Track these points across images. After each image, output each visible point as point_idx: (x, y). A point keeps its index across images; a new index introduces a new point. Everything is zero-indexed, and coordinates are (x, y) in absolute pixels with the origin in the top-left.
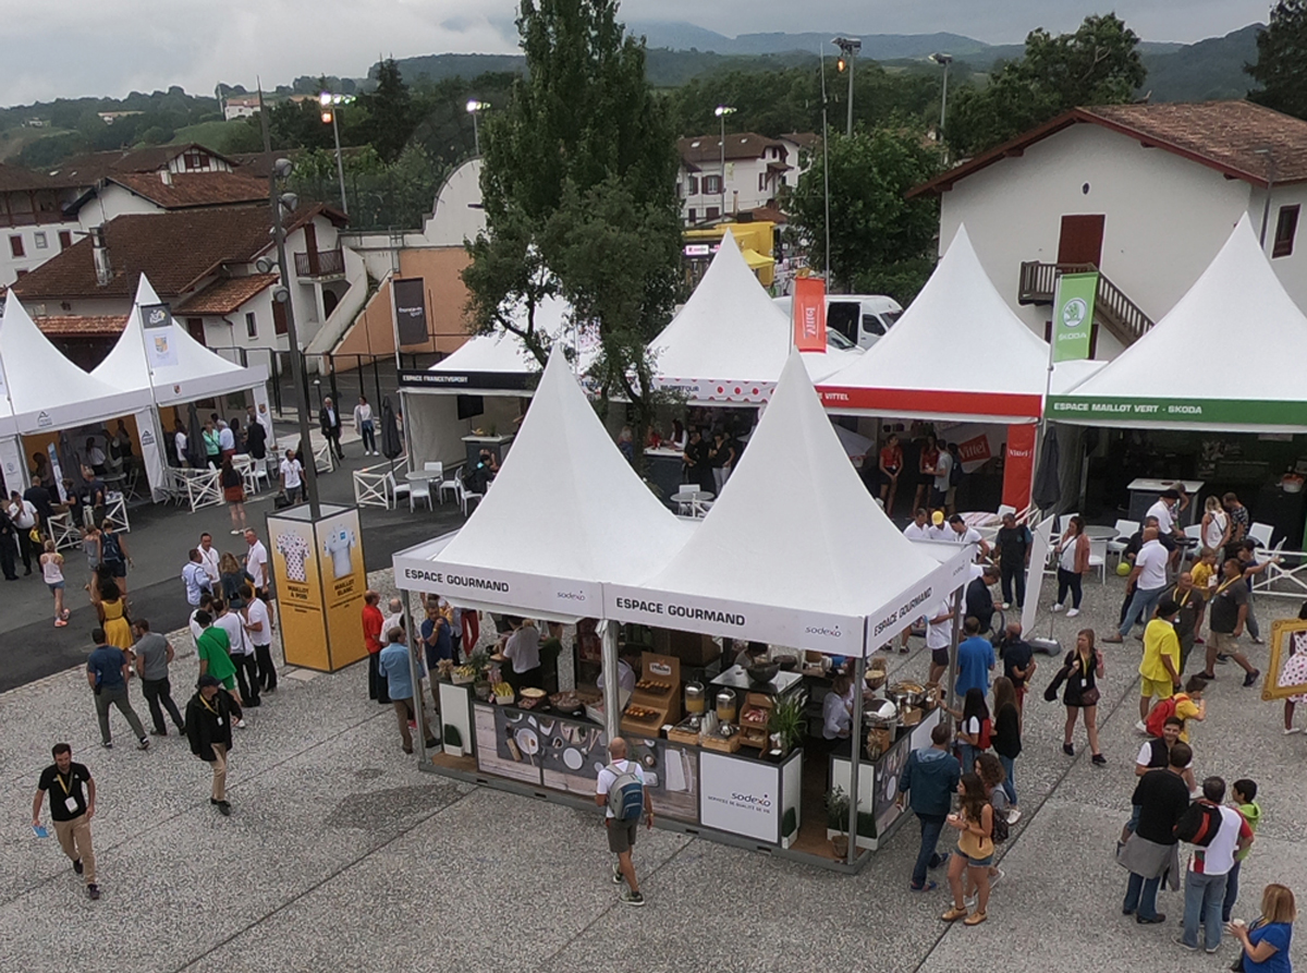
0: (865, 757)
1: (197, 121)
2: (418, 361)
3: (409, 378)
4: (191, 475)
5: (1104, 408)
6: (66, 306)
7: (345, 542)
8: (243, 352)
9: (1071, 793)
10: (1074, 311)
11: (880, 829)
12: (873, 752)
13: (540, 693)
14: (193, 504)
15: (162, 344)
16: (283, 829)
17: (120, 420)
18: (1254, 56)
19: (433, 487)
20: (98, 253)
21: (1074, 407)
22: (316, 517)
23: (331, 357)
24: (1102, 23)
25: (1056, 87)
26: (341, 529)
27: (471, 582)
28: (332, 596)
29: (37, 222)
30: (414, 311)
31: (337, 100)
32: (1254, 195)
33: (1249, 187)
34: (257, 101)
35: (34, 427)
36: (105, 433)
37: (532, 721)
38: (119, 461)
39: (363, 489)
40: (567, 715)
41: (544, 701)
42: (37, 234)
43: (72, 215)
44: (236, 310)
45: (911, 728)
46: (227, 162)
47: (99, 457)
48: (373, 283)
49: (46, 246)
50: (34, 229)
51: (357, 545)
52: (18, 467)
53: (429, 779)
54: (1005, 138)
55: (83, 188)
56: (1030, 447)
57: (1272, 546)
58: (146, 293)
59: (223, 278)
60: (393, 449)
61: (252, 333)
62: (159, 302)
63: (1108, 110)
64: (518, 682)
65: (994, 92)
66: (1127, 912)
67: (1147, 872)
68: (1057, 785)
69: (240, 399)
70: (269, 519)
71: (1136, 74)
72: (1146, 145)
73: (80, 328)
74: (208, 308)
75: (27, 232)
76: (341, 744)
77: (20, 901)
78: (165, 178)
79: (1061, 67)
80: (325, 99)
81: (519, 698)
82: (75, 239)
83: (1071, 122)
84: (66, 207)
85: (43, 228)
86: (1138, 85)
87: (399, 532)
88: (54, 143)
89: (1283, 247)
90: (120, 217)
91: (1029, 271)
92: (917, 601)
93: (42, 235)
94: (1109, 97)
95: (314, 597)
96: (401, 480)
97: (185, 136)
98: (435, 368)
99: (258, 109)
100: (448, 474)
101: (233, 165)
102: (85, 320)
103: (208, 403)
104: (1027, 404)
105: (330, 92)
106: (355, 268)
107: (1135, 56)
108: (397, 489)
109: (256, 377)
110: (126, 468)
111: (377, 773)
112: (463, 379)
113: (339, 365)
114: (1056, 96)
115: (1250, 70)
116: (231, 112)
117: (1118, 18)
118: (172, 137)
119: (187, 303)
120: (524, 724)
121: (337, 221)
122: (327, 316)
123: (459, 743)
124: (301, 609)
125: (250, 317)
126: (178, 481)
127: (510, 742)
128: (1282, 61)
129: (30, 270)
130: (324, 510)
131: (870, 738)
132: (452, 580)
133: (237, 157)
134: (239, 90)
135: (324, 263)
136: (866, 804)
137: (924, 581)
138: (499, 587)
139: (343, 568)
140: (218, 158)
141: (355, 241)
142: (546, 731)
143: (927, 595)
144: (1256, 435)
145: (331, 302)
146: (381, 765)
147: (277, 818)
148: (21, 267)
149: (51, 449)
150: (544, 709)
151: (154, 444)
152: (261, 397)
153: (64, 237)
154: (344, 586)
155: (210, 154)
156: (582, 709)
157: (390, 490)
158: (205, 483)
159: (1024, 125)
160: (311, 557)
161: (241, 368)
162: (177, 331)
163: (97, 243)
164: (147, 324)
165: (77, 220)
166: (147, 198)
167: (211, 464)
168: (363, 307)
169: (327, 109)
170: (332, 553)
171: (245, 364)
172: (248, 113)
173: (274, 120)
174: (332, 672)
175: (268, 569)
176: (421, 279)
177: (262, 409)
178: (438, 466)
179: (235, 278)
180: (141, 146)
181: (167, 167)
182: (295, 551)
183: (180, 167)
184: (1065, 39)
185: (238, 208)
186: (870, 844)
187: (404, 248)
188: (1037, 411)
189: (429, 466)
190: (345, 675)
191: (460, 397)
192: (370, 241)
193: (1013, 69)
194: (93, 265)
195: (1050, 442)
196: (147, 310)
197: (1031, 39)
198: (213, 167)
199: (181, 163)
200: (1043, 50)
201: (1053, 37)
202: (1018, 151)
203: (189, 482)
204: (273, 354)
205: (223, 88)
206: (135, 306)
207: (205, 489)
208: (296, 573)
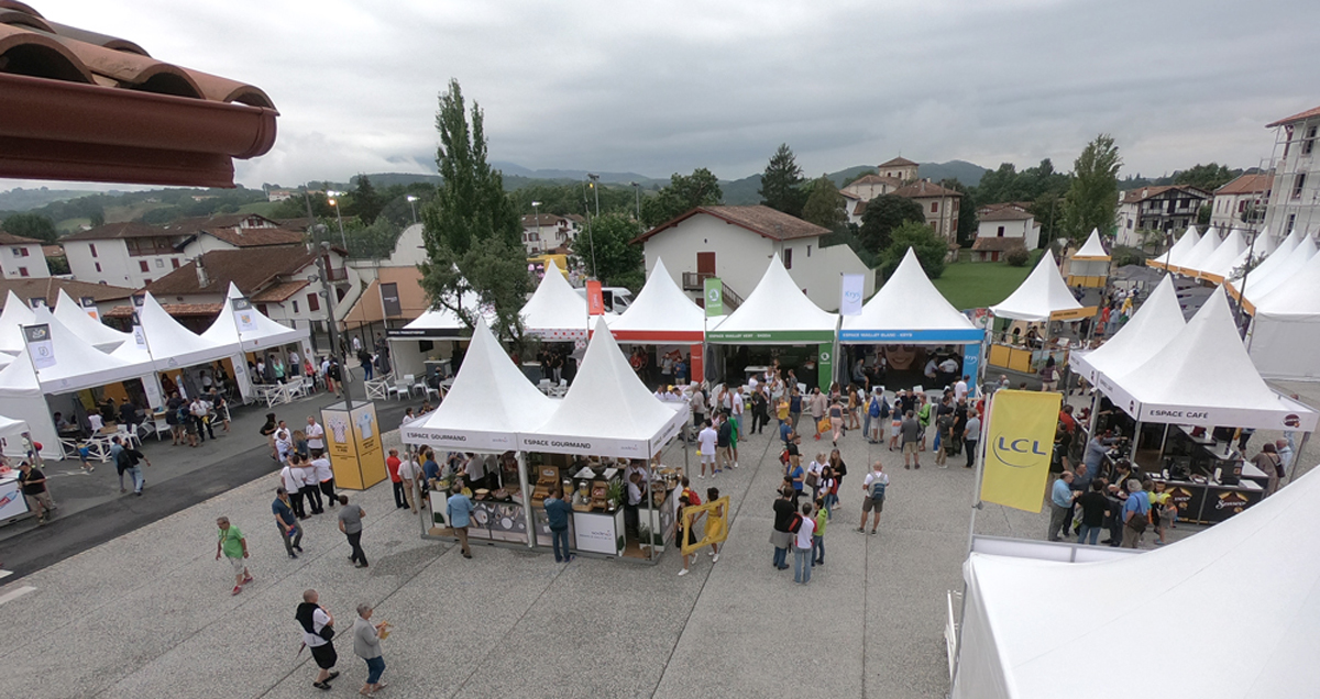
0: (654, 507)
1: (252, 202)
2: (397, 323)
3: (391, 333)
4: (268, 388)
5: (731, 336)
6: (180, 299)
7: (367, 420)
8: (293, 322)
9: (745, 512)
10: (714, 294)
11: (664, 541)
12: (658, 504)
13: (486, 491)
14: (270, 405)
15: (246, 319)
16: (345, 582)
17: (219, 361)
18: (761, 187)
19: (410, 388)
20: (199, 270)
21: (718, 336)
22: (350, 408)
23: (345, 323)
24: (702, 172)
25: (686, 198)
26: (365, 414)
27: (444, 437)
28: (362, 449)
29: (157, 253)
30: (393, 299)
31: (338, 194)
32: (774, 244)
33: (771, 241)
34: (287, 192)
35: (166, 367)
36: (211, 368)
37: (483, 506)
38: (222, 382)
39: (370, 391)
40: (502, 501)
41: (489, 494)
42: (157, 260)
43: (181, 249)
44: (286, 299)
45: (672, 490)
46: (273, 223)
47: (208, 381)
48: (364, 285)
49: (163, 266)
50: (155, 257)
51: (374, 421)
52: (156, 389)
53: (428, 543)
54: (668, 219)
55: (186, 235)
56: (701, 354)
57: (807, 392)
58: (234, 292)
59: (276, 283)
60: (386, 370)
61: (296, 311)
62: (242, 296)
63: (711, 208)
64: (473, 486)
65: (660, 199)
66: (775, 565)
67: (782, 546)
68: (739, 509)
69: (293, 347)
70: (323, 411)
71: (719, 194)
72: (729, 223)
73: (190, 310)
74: (269, 298)
75: (151, 259)
76: (375, 529)
77: (178, 648)
78: (237, 231)
79: (687, 189)
80: (330, 193)
81: (475, 494)
82: (182, 263)
83: (696, 213)
84: (176, 246)
85: (161, 256)
86: (720, 198)
87: (393, 412)
88: (164, 212)
89: (788, 265)
90: (211, 252)
91: (686, 276)
92: (669, 430)
93: (161, 260)
94: (708, 203)
95: (351, 450)
96: (392, 385)
97: (245, 210)
98: (405, 327)
99: (289, 197)
100: (418, 380)
101: (277, 224)
102: (193, 306)
103: (275, 349)
104: (697, 335)
105: (331, 189)
106: (354, 277)
107: (717, 186)
108: (390, 389)
109: (303, 334)
110: (226, 386)
111: (397, 543)
112: (422, 333)
113: (349, 326)
114: (687, 201)
115: (760, 192)
116: (273, 198)
117: (709, 170)
118: (237, 210)
119: (256, 297)
120: (479, 508)
121: (342, 253)
122: (340, 301)
123: (443, 521)
124: (344, 458)
125: (295, 303)
126: (259, 392)
127: (472, 518)
128: (772, 189)
129: (154, 280)
130: (354, 404)
131: (655, 497)
132: (435, 437)
133: (280, 221)
134: (277, 187)
135: (336, 275)
136: (657, 531)
137: (671, 421)
138: (461, 438)
139: (367, 434)
140: (268, 221)
141: (353, 264)
142: (491, 511)
143: (673, 426)
144: (791, 346)
145: (341, 295)
146: (399, 538)
147: (341, 575)
148: (148, 278)
149: (178, 378)
150: (488, 499)
151: (244, 372)
152: (307, 345)
153: (175, 262)
154: (368, 444)
155: (264, 219)
156: (510, 497)
157: (386, 390)
158: (276, 392)
159: (675, 214)
160: (348, 429)
161: (293, 330)
162: (254, 312)
163: (198, 264)
164: (236, 308)
165: (183, 252)
166: (227, 241)
167: (279, 382)
168: (359, 297)
169: (332, 198)
170: (361, 426)
171: (294, 327)
172: (283, 198)
173: (299, 203)
174: (364, 490)
175: (323, 437)
176: (395, 284)
177: (308, 351)
178: (412, 377)
179: (285, 283)
180: (219, 214)
181: (239, 226)
182: (338, 427)
183: (246, 225)
184: (688, 178)
185: (284, 247)
186: (660, 548)
187: (380, 267)
188: (702, 339)
189: (406, 377)
190: (372, 491)
191: (421, 342)
192: (361, 263)
193: (667, 189)
194: (196, 277)
195: (710, 352)
196: (235, 301)
197: (673, 177)
198: (265, 225)
199: (246, 223)
200: (679, 183)
201: (683, 177)
202: (675, 225)
203: (267, 392)
204: (311, 322)
205: (267, 186)
206: (228, 300)
207: (277, 395)
208: (340, 438)
